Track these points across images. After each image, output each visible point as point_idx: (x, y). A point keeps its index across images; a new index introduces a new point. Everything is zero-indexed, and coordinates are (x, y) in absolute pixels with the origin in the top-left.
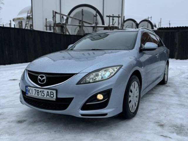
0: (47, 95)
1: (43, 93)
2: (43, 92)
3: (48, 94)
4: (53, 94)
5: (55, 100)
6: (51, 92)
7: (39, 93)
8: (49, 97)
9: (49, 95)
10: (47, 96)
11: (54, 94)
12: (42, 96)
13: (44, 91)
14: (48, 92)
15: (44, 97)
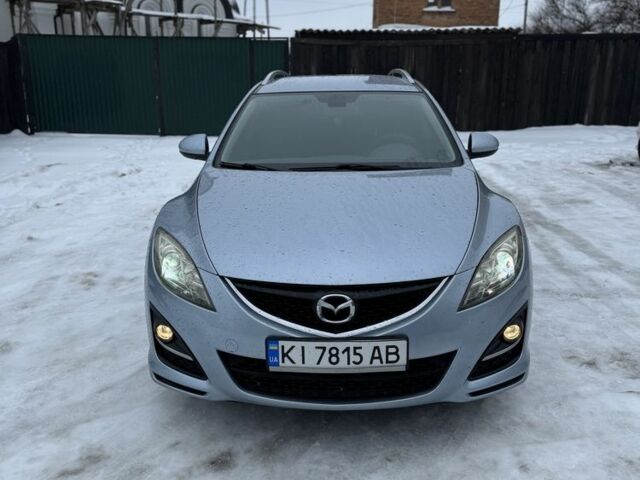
0: (373, 358)
1: (355, 353)
2: (358, 351)
3: (376, 355)
4: (396, 353)
5: (404, 369)
6: (388, 347)
7: (340, 355)
8: (382, 362)
9: (380, 357)
10: (371, 363)
11: (400, 353)
12: (352, 365)
13: (360, 348)
14: (376, 348)
15: (361, 365)
